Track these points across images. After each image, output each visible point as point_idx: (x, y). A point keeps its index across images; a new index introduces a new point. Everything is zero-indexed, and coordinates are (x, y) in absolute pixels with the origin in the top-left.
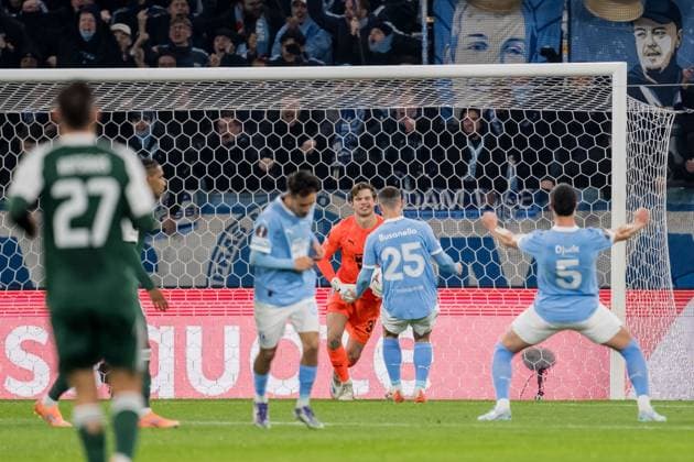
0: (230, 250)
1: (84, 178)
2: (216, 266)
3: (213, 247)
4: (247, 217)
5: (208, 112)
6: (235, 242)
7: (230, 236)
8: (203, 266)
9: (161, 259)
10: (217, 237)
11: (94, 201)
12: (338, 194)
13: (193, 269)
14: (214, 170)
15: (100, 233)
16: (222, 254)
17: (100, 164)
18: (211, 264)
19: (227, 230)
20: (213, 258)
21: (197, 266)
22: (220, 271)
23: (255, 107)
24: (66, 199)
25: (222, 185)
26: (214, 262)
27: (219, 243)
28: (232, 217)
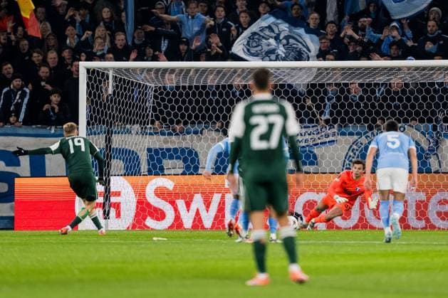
0: (355, 154)
1: (266, 115)
2: (347, 162)
3: (345, 153)
4: (363, 137)
5: (343, 84)
6: (357, 150)
7: (355, 147)
8: (340, 162)
9: (319, 159)
10: (348, 147)
11: (271, 126)
12: (410, 126)
13: (336, 163)
14: (347, 113)
15: (274, 142)
16: (350, 156)
17: (274, 108)
18: (345, 161)
19: (353, 144)
20: (346, 158)
21: (337, 162)
22: (349, 165)
23: (367, 81)
24: (257, 125)
25: (351, 121)
26: (346, 160)
27: (349, 150)
28: (356, 137)
